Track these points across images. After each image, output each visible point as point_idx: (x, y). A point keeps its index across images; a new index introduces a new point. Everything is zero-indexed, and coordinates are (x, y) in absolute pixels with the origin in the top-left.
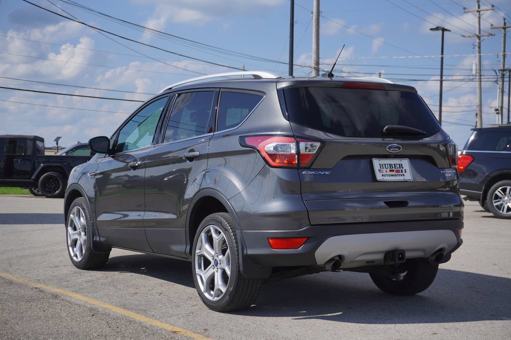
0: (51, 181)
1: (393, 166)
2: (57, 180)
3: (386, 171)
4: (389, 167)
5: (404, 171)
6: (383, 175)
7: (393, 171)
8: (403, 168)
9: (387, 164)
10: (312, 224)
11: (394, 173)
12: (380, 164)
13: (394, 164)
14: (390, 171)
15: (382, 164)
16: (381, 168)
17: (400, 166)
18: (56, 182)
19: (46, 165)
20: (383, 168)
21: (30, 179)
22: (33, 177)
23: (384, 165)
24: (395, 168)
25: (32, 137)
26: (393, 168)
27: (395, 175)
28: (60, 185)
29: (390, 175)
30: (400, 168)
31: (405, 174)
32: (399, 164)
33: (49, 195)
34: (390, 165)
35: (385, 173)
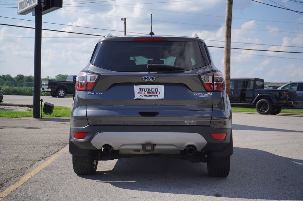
0: (263, 104)
1: (151, 90)
2: (266, 104)
3: (144, 93)
4: (147, 90)
5: (158, 93)
6: (140, 96)
7: (150, 93)
8: (158, 91)
9: (146, 89)
10: (89, 124)
11: (150, 94)
12: (140, 89)
13: (152, 89)
14: (147, 93)
15: (142, 89)
16: (140, 91)
17: (156, 90)
18: (266, 105)
19: (260, 95)
20: (142, 91)
21: (251, 103)
22: (253, 102)
23: (143, 89)
24: (152, 91)
25: (253, 79)
26: (150, 91)
27: (151, 96)
28: (268, 107)
29: (146, 96)
30: (156, 91)
31: (159, 95)
32: (156, 89)
33: (262, 113)
34: (148, 89)
35: (143, 94)
